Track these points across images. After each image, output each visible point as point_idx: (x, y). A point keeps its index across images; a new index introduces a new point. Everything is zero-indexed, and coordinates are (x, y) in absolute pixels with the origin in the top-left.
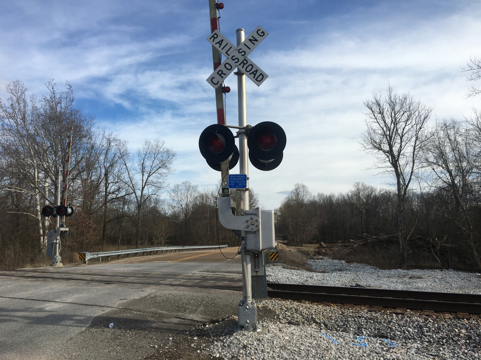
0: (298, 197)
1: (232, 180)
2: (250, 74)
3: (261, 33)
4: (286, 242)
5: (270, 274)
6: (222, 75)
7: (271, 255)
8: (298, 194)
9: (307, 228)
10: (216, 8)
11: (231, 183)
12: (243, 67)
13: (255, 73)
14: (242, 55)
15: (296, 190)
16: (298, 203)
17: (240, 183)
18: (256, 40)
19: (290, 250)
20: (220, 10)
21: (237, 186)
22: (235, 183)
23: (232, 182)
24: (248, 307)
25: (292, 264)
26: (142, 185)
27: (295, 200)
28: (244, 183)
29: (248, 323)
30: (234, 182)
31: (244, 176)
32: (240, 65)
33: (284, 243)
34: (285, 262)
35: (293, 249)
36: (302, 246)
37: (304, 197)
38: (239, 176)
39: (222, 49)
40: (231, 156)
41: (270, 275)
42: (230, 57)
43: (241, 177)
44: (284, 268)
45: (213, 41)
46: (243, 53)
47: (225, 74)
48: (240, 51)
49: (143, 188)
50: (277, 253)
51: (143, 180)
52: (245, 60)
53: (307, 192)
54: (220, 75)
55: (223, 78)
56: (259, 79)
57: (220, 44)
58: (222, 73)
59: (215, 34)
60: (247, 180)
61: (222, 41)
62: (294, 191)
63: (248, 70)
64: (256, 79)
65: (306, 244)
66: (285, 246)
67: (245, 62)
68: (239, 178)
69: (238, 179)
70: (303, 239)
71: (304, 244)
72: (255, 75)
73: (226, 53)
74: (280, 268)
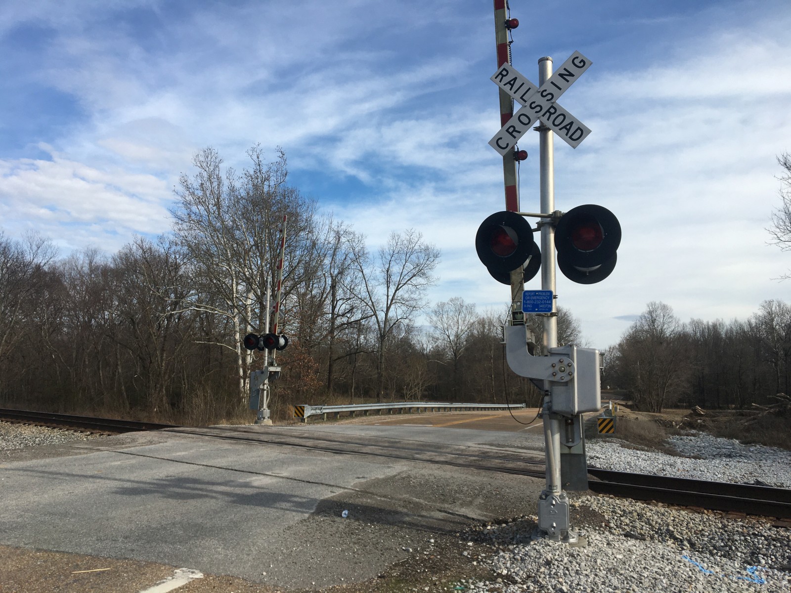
0: (654, 326)
1: (529, 300)
2: (560, 129)
3: (580, 62)
4: (630, 403)
5: (597, 455)
6: (514, 133)
7: (600, 425)
8: (653, 321)
9: (670, 381)
10: (506, 27)
11: (526, 304)
12: (548, 120)
13: (568, 127)
14: (548, 100)
15: (650, 313)
16: (653, 335)
17: (541, 304)
18: (571, 75)
19: (637, 418)
20: (513, 30)
21: (536, 309)
22: (533, 305)
23: (528, 302)
24: (554, 502)
25: (639, 440)
26: (387, 304)
27: (647, 331)
28: (549, 304)
29: (554, 527)
30: (532, 302)
31: (549, 294)
32: (543, 116)
33: (626, 406)
34: (626, 438)
35: (643, 417)
36: (660, 412)
37: (666, 326)
38: (540, 293)
39: (515, 93)
40: (528, 261)
41: (597, 457)
42: (528, 104)
43: (544, 294)
44: (622, 446)
45: (500, 81)
46: (549, 97)
47: (519, 132)
48: (544, 94)
49: (388, 308)
50: (611, 420)
51: (388, 296)
52: (552, 107)
53: (671, 317)
54: (511, 134)
55: (515, 137)
56: (575, 137)
57: (512, 85)
58: (514, 130)
59: (504, 69)
60: (554, 300)
61: (515, 79)
62: (646, 315)
63: (557, 122)
64: (570, 137)
65: (667, 408)
66: (628, 410)
67: (553, 110)
68: (539, 295)
69: (538, 298)
70: (662, 400)
71: (664, 408)
72: (568, 130)
73: (521, 98)
74: (615, 446)
